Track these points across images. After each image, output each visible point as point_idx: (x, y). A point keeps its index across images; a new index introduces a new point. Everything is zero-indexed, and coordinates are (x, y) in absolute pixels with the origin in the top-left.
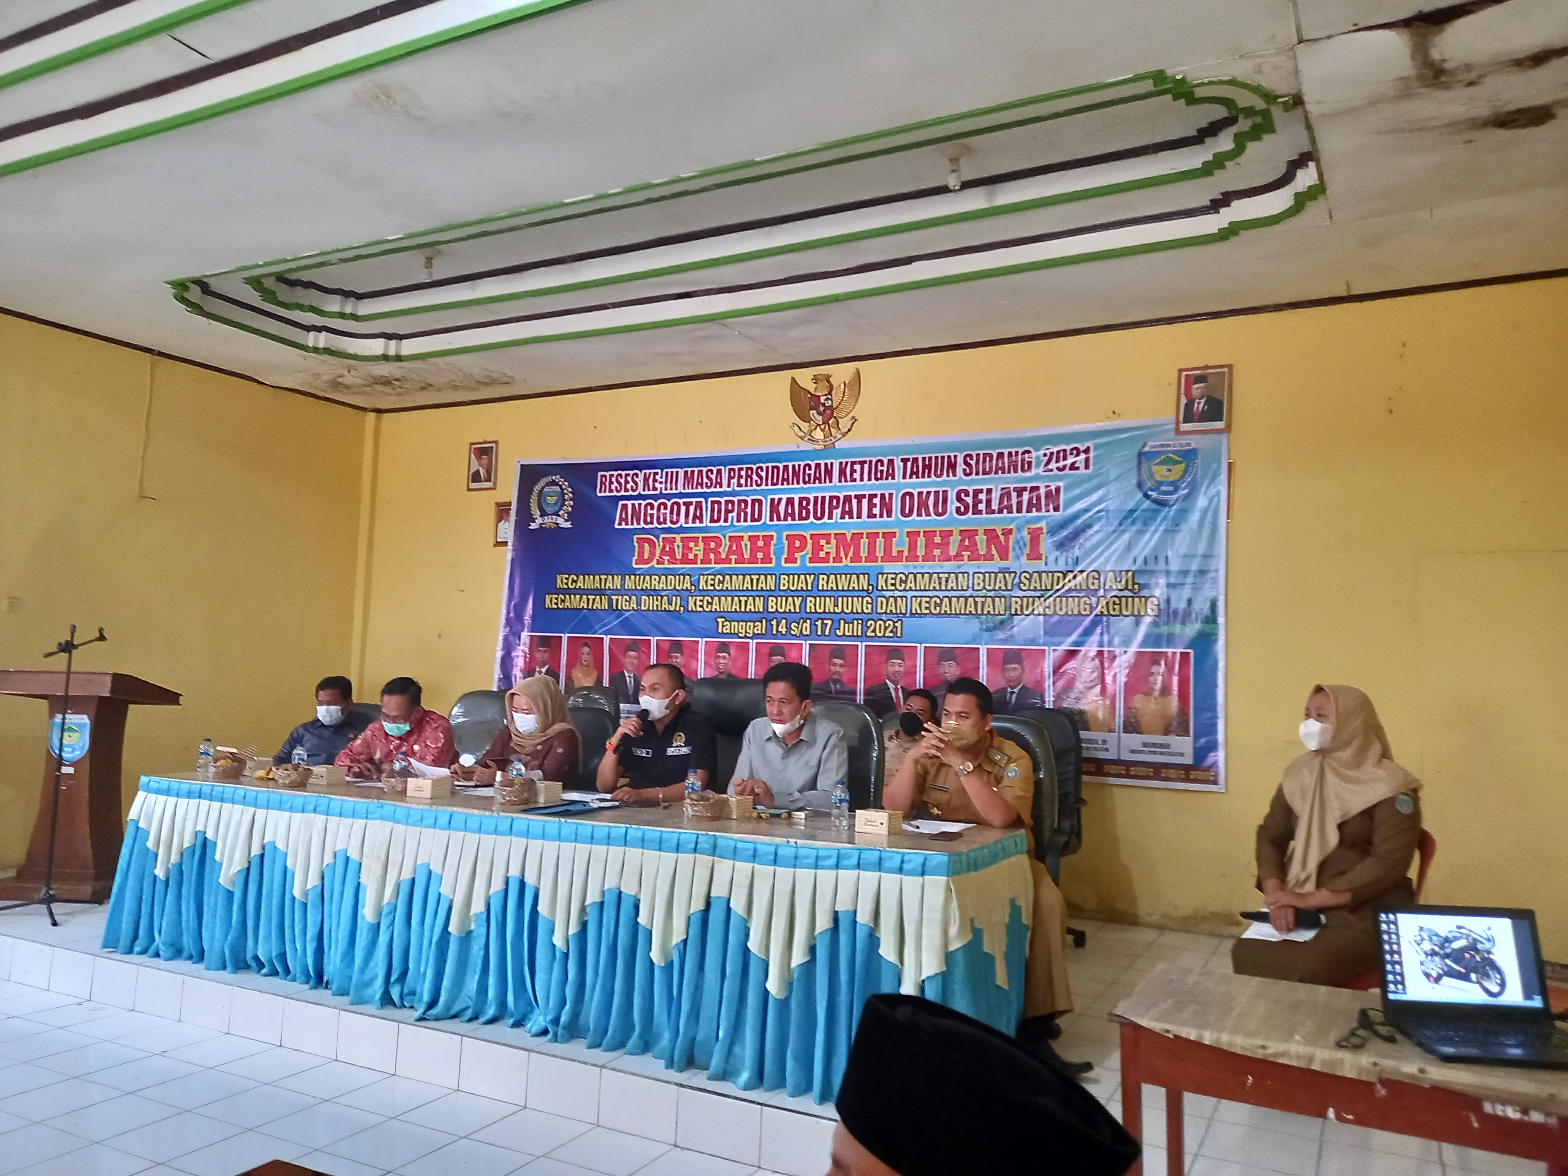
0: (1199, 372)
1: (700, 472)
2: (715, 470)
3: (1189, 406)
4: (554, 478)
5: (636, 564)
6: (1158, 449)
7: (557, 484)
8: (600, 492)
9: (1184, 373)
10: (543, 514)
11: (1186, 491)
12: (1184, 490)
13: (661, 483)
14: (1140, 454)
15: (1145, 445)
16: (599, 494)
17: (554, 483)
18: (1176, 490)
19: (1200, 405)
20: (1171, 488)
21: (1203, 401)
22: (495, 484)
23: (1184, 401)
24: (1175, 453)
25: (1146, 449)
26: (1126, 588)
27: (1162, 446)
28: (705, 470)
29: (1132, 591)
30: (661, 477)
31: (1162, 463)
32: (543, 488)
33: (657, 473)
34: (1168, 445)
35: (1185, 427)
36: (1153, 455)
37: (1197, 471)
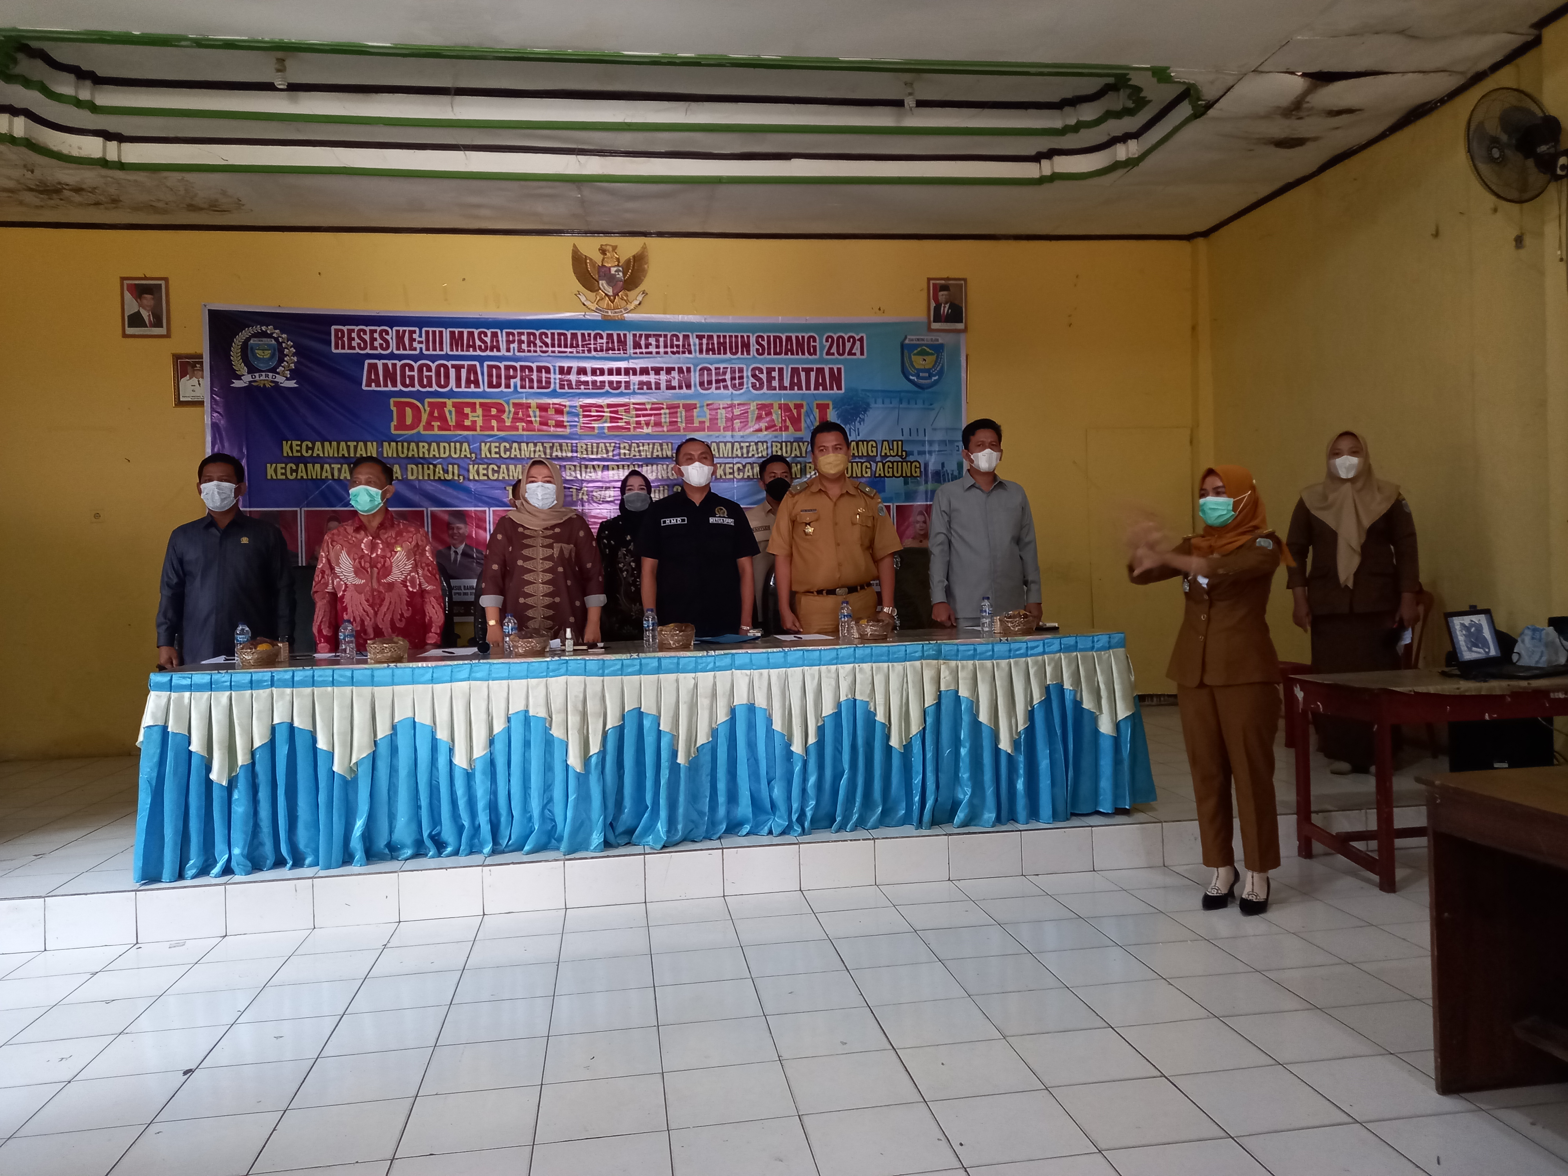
0: (943, 282)
1: (471, 334)
2: (489, 333)
3: (937, 309)
4: (264, 328)
5: (396, 429)
6: (914, 342)
7: (270, 336)
8: (337, 347)
9: (932, 282)
10: (252, 370)
11: (937, 378)
12: (935, 376)
13: (420, 342)
14: (903, 346)
15: (906, 338)
16: (334, 351)
17: (264, 335)
18: (930, 377)
19: (945, 309)
20: (927, 375)
21: (947, 306)
22: (169, 329)
23: (933, 304)
24: (927, 346)
25: (907, 342)
26: (897, 455)
27: (918, 340)
28: (476, 332)
29: (901, 456)
30: (420, 336)
31: (919, 354)
32: (248, 339)
33: (415, 332)
34: (923, 340)
35: (935, 326)
36: (913, 347)
37: (944, 361)
